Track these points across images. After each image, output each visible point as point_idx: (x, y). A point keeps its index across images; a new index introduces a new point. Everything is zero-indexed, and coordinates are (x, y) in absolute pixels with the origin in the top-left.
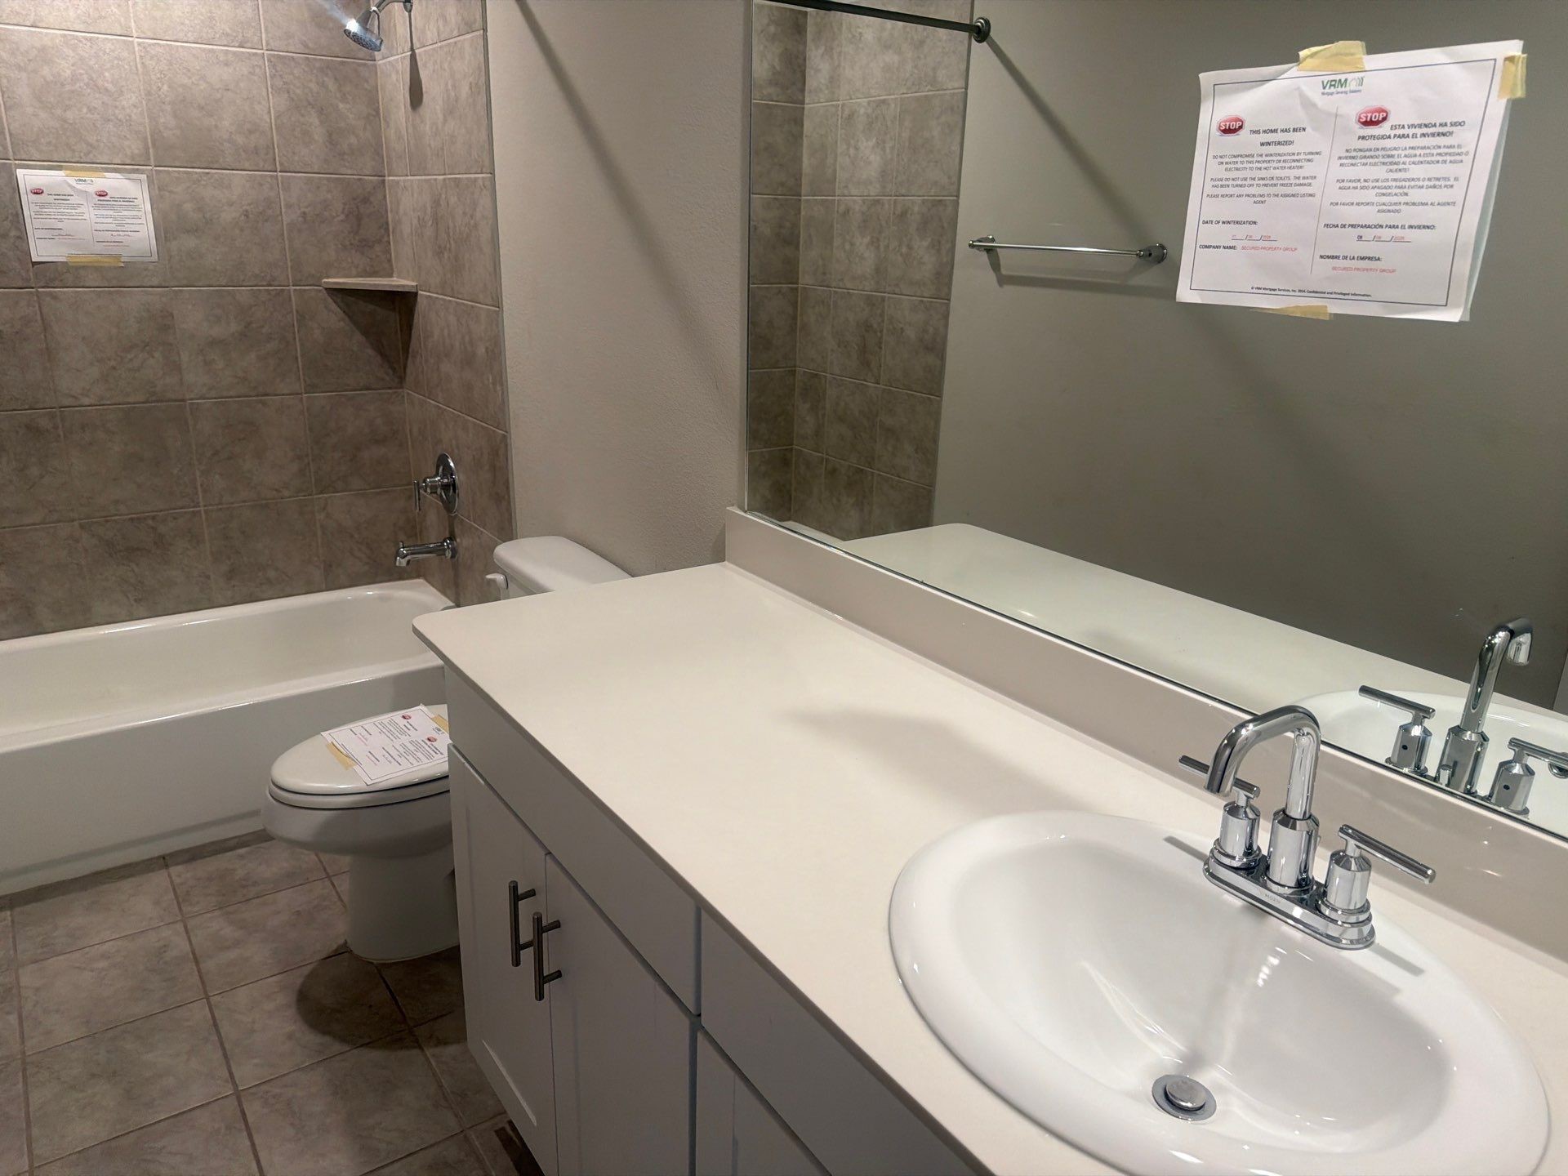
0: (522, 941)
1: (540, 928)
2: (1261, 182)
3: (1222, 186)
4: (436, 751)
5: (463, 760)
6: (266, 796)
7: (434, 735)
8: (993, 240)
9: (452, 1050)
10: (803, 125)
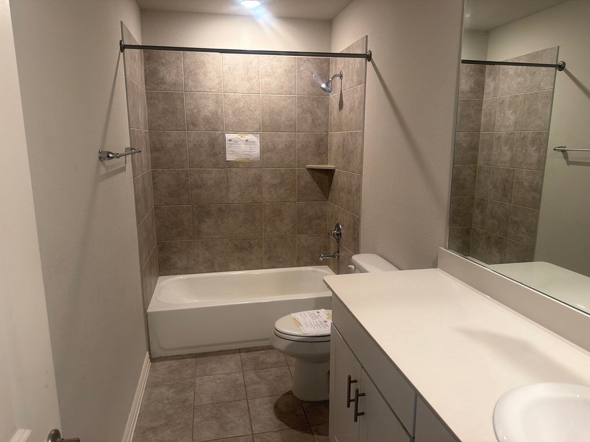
0: (351, 399)
1: (358, 395)
4: (327, 326)
5: (336, 329)
6: (273, 333)
7: (327, 320)
8: (565, 147)
9: (323, 437)
10: (482, 106)
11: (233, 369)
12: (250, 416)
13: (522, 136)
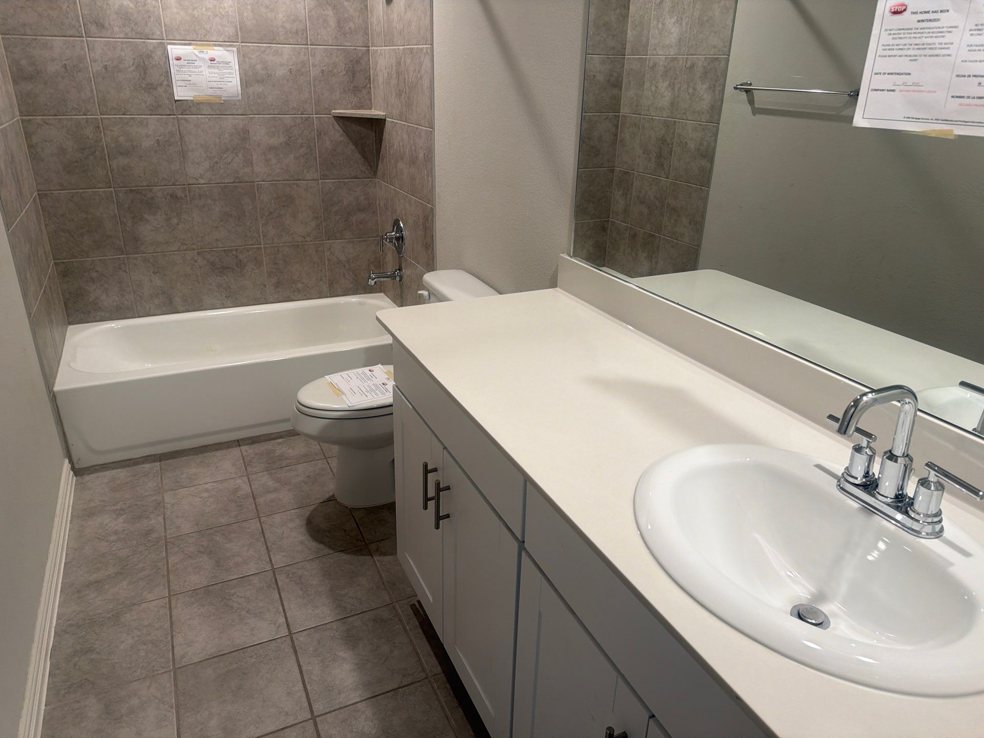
0: (429, 496)
1: (439, 489)
2: (916, 47)
3: (889, 50)
4: (387, 390)
5: (401, 394)
6: (294, 410)
7: (386, 381)
8: (751, 84)
9: (389, 558)
11: (231, 473)
12: (266, 543)
13: (689, 63)
